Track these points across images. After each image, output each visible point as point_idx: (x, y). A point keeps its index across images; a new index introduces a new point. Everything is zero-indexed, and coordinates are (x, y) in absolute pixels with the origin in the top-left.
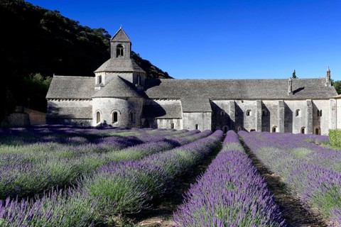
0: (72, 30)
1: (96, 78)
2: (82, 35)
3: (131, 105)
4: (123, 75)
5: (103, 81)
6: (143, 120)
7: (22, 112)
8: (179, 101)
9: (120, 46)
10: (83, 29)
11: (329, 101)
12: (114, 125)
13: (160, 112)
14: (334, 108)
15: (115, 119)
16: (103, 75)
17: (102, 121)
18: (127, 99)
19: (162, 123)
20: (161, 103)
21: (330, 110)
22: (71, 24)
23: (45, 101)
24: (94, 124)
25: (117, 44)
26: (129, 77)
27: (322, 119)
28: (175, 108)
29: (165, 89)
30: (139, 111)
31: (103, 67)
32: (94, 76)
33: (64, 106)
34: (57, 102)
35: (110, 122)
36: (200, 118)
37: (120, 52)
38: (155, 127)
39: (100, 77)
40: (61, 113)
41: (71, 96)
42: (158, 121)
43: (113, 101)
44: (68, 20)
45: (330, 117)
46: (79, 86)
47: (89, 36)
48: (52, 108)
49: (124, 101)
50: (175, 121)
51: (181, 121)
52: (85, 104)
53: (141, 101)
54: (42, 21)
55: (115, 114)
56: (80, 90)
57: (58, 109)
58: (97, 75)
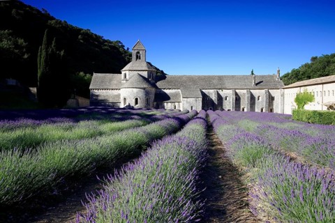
0: (99, 42)
1: (123, 75)
2: (105, 45)
3: (147, 93)
4: (141, 73)
5: (127, 77)
6: (155, 103)
7: (74, 98)
8: (179, 90)
9: (138, 53)
10: (106, 41)
11: (279, 91)
12: (136, 107)
13: (167, 98)
14: (283, 95)
15: (136, 103)
16: (127, 72)
17: (127, 104)
18: (144, 89)
19: (168, 105)
20: (167, 91)
21: (280, 97)
22: (98, 38)
23: (89, 90)
24: (122, 106)
25: (136, 51)
26: (145, 74)
27: (275, 102)
28: (177, 95)
29: (168, 82)
30: (152, 97)
31: (127, 67)
32: (121, 73)
33: (102, 94)
34: (97, 91)
35: (133, 104)
36: (194, 102)
37: (138, 57)
38: (164, 107)
39: (125, 75)
40: (100, 98)
41: (105, 87)
42: (165, 104)
43: (135, 90)
44: (96, 35)
45: (280, 101)
46: (111, 80)
47: (110, 46)
48: (93, 95)
49: (142, 90)
50: (176, 104)
51: (181, 104)
52: (115, 92)
53: (153, 90)
54: (80, 37)
55: (136, 100)
56: (112, 83)
57: (97, 96)
58: (123, 73)
